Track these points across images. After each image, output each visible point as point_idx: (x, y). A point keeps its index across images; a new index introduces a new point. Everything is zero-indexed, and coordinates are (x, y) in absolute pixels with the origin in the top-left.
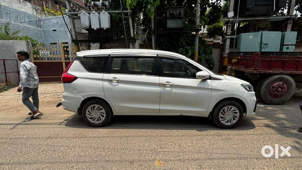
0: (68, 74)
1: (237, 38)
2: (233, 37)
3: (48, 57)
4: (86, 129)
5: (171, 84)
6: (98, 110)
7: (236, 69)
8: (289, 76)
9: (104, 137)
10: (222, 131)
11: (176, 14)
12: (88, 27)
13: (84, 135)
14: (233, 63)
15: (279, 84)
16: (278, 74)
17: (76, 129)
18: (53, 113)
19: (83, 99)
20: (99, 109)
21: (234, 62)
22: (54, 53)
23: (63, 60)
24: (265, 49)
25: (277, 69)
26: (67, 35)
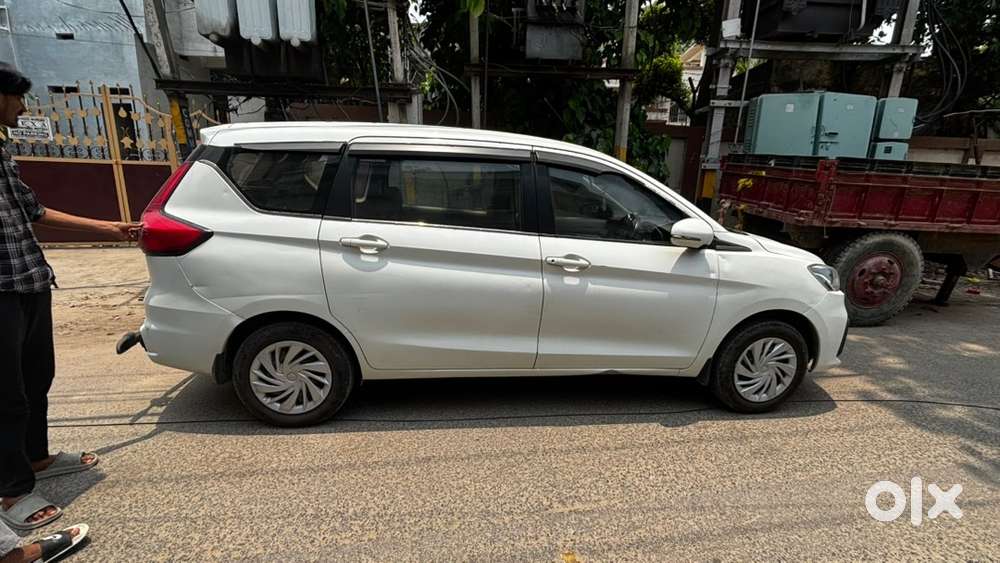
0: (168, 216)
1: (746, 108)
2: (734, 104)
3: (45, 141)
4: (250, 439)
5: (582, 262)
6: (302, 363)
7: (748, 212)
8: (909, 238)
9: (335, 468)
10: (742, 422)
11: (560, 8)
12: (224, 30)
13: (251, 465)
14: (740, 192)
15: (881, 263)
16: (880, 231)
17: (209, 439)
18: (93, 372)
19: (238, 321)
20: (305, 357)
21: (745, 187)
22: (71, 127)
23: (116, 161)
24: (827, 149)
25: (878, 215)
26: (123, 59)
